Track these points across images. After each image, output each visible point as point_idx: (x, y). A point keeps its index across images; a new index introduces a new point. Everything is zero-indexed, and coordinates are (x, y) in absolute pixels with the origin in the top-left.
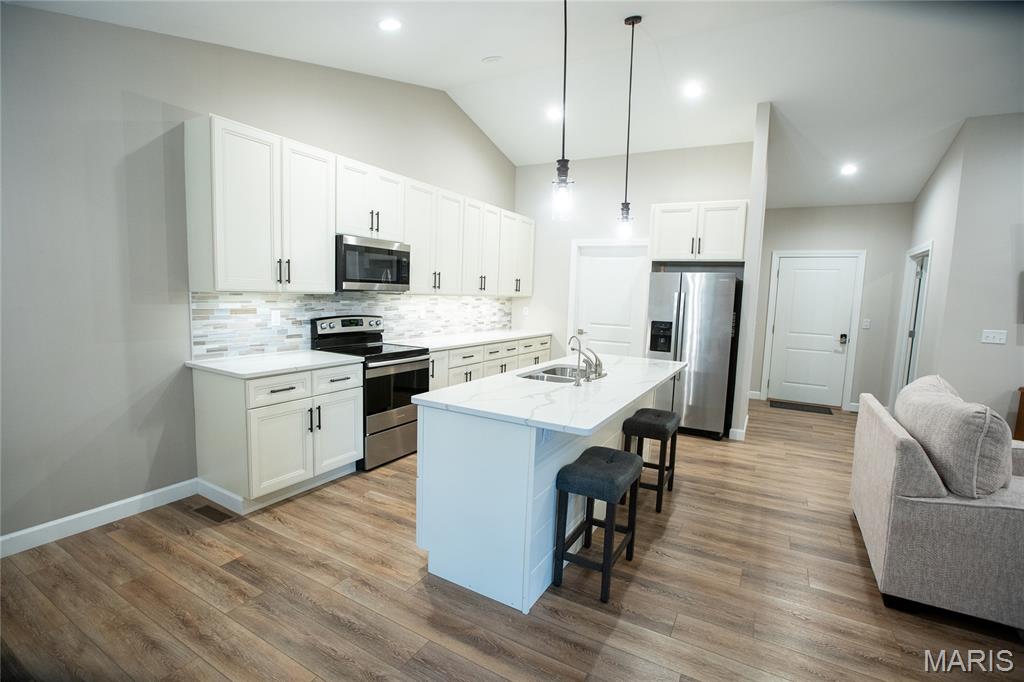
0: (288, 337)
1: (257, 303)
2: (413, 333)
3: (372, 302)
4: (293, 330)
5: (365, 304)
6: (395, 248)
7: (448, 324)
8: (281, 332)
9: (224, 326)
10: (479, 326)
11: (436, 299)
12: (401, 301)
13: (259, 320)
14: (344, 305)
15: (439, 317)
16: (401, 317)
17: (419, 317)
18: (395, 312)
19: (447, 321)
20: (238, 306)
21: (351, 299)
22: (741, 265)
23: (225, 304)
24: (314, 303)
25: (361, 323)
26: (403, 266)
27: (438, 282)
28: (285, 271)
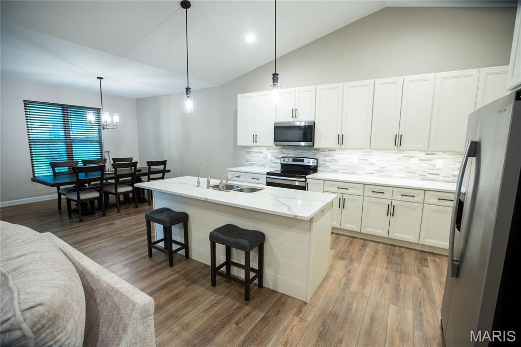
0: (274, 163)
1: (264, 150)
2: (344, 171)
3: (316, 152)
4: (276, 161)
5: (310, 152)
7: (382, 169)
8: (270, 161)
9: (254, 157)
10: (429, 176)
11: (371, 152)
12: (337, 152)
13: (264, 156)
14: (299, 152)
15: (373, 164)
16: (335, 161)
17: (352, 162)
18: (332, 158)
19: (380, 168)
20: (258, 151)
21: (303, 150)
23: (254, 150)
24: (285, 151)
25: (303, 161)
26: (308, 133)
27: (341, 140)
28: (255, 138)
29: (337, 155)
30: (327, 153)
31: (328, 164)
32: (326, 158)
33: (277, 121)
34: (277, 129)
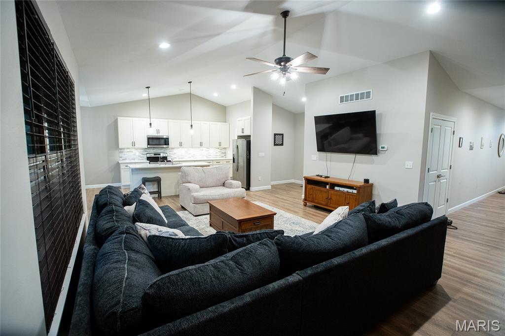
0: (141, 157)
4: (143, 156)
5: (165, 150)
6: (165, 137)
9: (126, 155)
10: (209, 156)
12: (175, 149)
13: (133, 154)
15: (190, 154)
16: (175, 153)
18: (173, 152)
20: (128, 151)
22: (250, 136)
23: (125, 151)
25: (160, 155)
26: (166, 141)
27: (181, 144)
28: (133, 144)
29: (175, 151)
30: (171, 150)
31: (172, 155)
32: (171, 152)
33: (150, 135)
34: (149, 139)
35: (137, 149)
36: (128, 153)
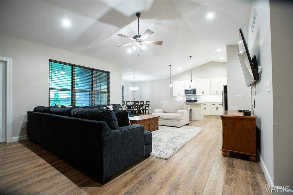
1: (180, 97)
3: (197, 96)
4: (185, 100)
8: (183, 100)
11: (211, 95)
14: (191, 97)
16: (202, 99)
21: (193, 96)
23: (177, 97)
24: (187, 97)
25: (192, 99)
26: (194, 91)
27: (203, 93)
28: (179, 94)
29: (202, 97)
30: (199, 97)
31: (200, 100)
33: (185, 89)
34: (186, 91)
35: (182, 96)
36: (178, 99)
